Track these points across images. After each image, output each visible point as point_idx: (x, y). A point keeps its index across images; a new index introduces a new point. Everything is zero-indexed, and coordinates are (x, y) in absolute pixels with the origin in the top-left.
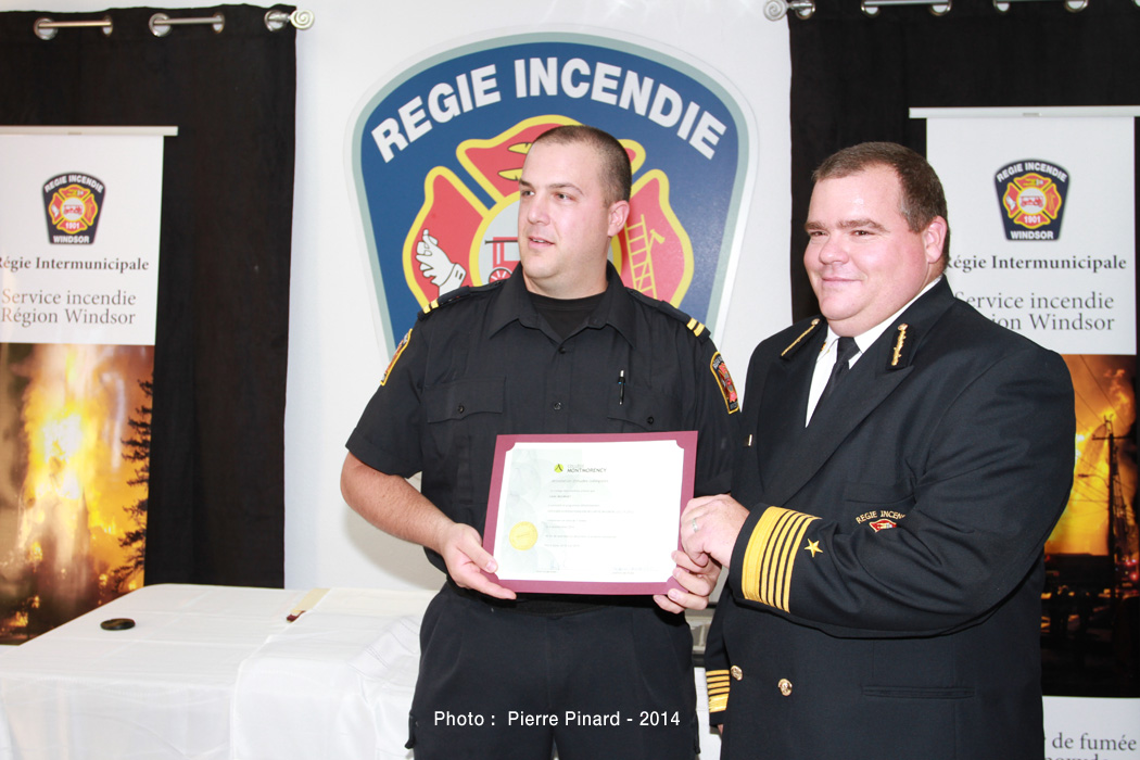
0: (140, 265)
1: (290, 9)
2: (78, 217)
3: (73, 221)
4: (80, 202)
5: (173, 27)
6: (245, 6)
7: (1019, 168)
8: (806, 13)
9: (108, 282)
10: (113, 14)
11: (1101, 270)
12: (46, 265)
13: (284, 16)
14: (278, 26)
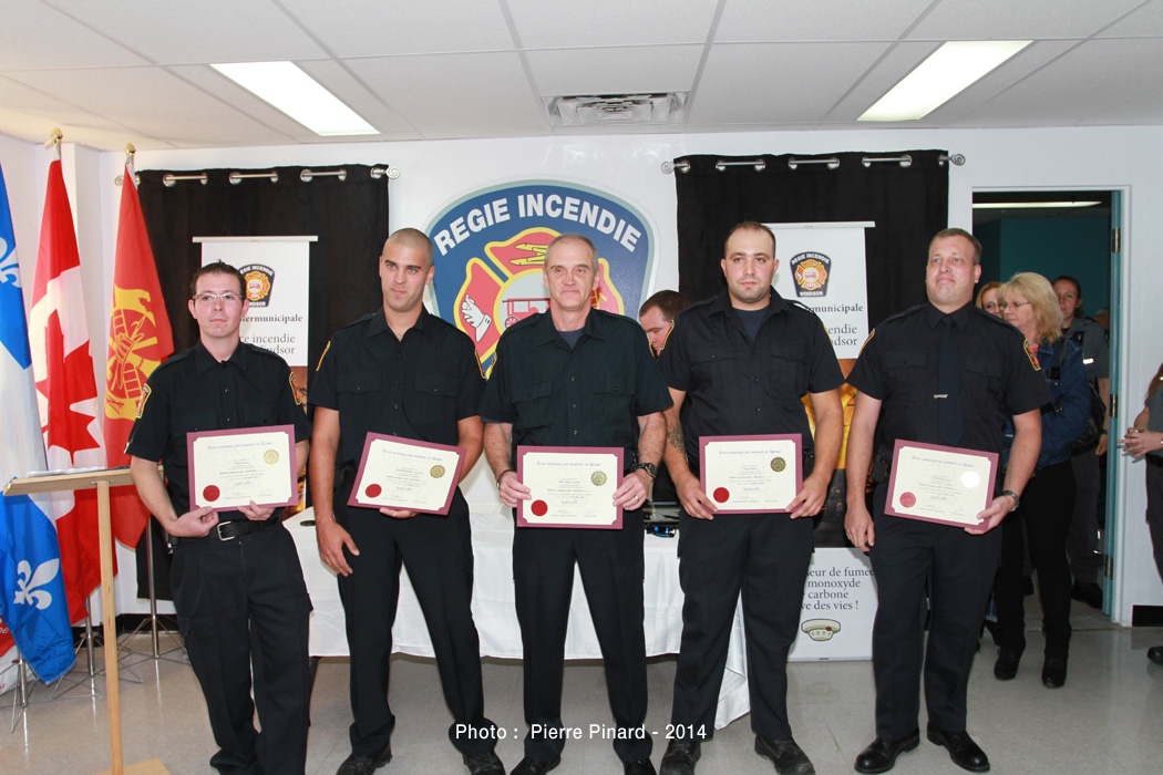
0: (297, 319)
1: (385, 167)
2: (258, 291)
3: (256, 293)
4: (260, 282)
5: (314, 177)
6: (358, 165)
8: (685, 170)
9: (277, 329)
10: (279, 170)
11: (849, 312)
13: (382, 171)
14: (377, 177)
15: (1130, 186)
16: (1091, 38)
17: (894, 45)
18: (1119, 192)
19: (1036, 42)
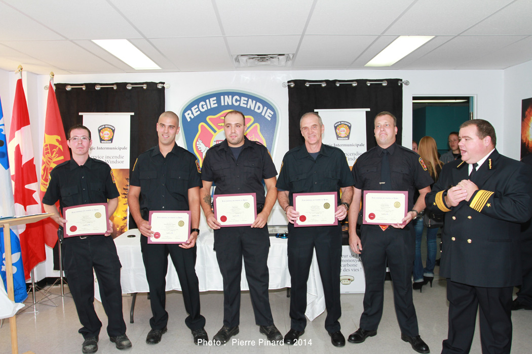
0: (125, 148)
1: (164, 83)
2: (108, 136)
3: (106, 137)
4: (108, 132)
5: (133, 87)
6: (152, 82)
7: (340, 123)
8: (292, 86)
9: (116, 153)
10: (117, 84)
11: (359, 146)
12: (100, 148)
13: (162, 85)
14: (160, 87)
15: (477, 95)
16: (458, 35)
17: (379, 37)
18: (472, 97)
19: (436, 36)
